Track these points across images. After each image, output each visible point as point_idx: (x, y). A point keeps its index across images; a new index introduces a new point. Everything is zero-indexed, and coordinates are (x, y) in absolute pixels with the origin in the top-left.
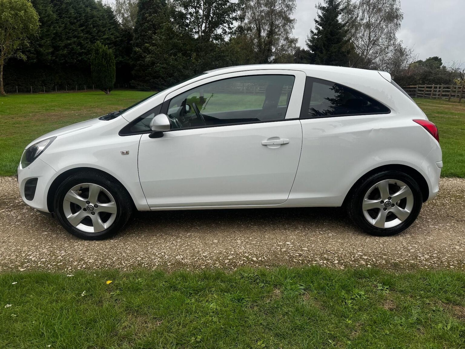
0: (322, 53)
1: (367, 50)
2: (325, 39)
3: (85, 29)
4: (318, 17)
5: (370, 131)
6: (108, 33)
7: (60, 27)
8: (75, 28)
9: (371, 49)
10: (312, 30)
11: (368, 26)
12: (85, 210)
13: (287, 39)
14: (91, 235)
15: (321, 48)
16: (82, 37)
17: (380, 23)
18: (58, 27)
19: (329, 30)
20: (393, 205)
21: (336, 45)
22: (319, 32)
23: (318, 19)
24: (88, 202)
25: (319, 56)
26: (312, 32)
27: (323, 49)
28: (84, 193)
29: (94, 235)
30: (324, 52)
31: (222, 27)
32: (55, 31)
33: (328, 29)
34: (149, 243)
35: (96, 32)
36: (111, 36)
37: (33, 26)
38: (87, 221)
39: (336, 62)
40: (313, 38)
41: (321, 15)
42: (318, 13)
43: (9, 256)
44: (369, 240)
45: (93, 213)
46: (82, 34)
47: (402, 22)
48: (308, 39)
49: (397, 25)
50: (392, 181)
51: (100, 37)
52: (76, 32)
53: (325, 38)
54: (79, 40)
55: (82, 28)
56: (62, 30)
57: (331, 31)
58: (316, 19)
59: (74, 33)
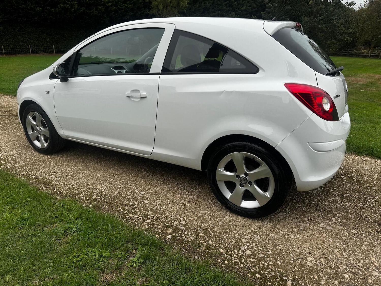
3: (228, 3)
5: (222, 93)
6: (246, 6)
7: (209, 3)
8: (220, 3)
12: (36, 131)
16: (225, 10)
18: (208, 3)
20: (250, 183)
24: (37, 126)
29: (40, 149)
32: (204, 7)
35: (236, 5)
36: (249, 7)
37: (182, 3)
45: (40, 134)
46: (225, 8)
51: (239, 9)
52: (220, 6)
54: (222, 12)
55: (226, 3)
56: (211, 5)
59: (219, 7)
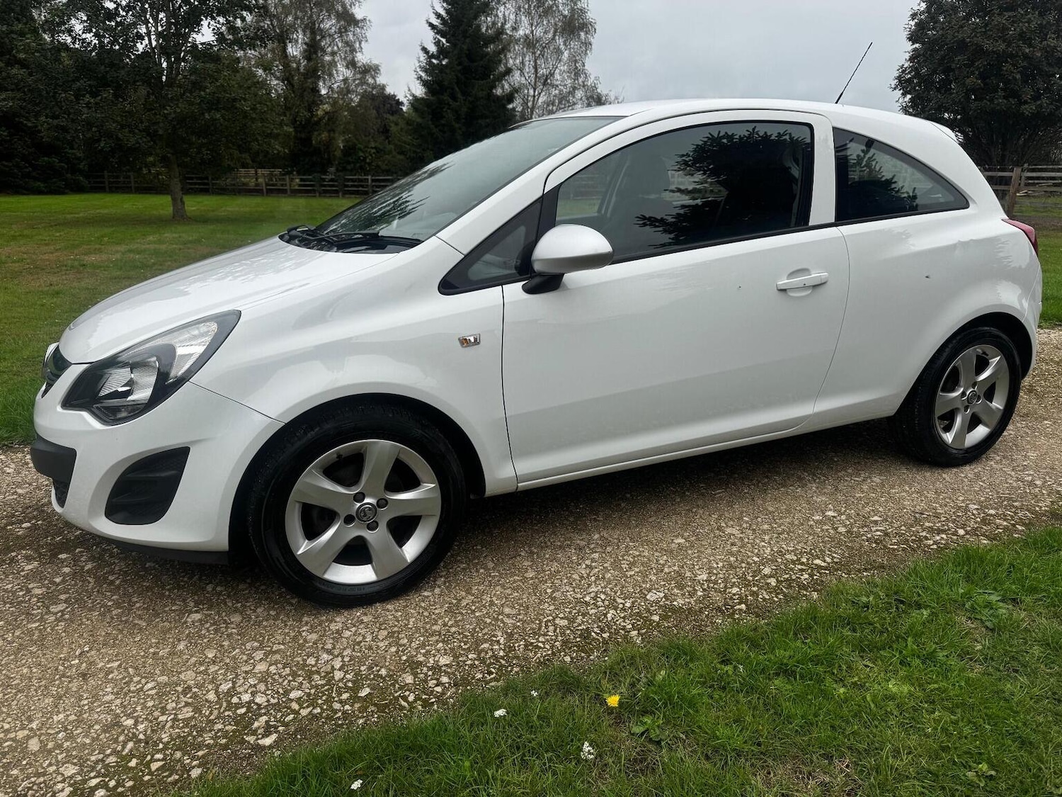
0: (454, 98)
1: (534, 96)
2: (459, 68)
4: (434, 16)
9: (540, 94)
10: (426, 46)
11: (530, 43)
12: (349, 520)
13: (352, 64)
14: (368, 590)
15: (453, 89)
17: (553, 38)
19: (465, 47)
20: (979, 398)
21: (482, 82)
22: (442, 52)
23: (436, 22)
24: (359, 497)
25: (450, 105)
26: (425, 50)
27: (457, 89)
28: (348, 470)
29: (377, 588)
30: (459, 95)
31: (215, 25)
33: (463, 46)
34: (532, 578)
38: (355, 553)
39: (488, 120)
40: (430, 63)
41: (443, 13)
42: (433, 7)
43: (163, 714)
44: (948, 476)
45: (372, 527)
47: (595, 40)
48: (420, 67)
49: (587, 45)
50: (979, 349)
53: (458, 65)
57: (468, 50)
58: (431, 21)
